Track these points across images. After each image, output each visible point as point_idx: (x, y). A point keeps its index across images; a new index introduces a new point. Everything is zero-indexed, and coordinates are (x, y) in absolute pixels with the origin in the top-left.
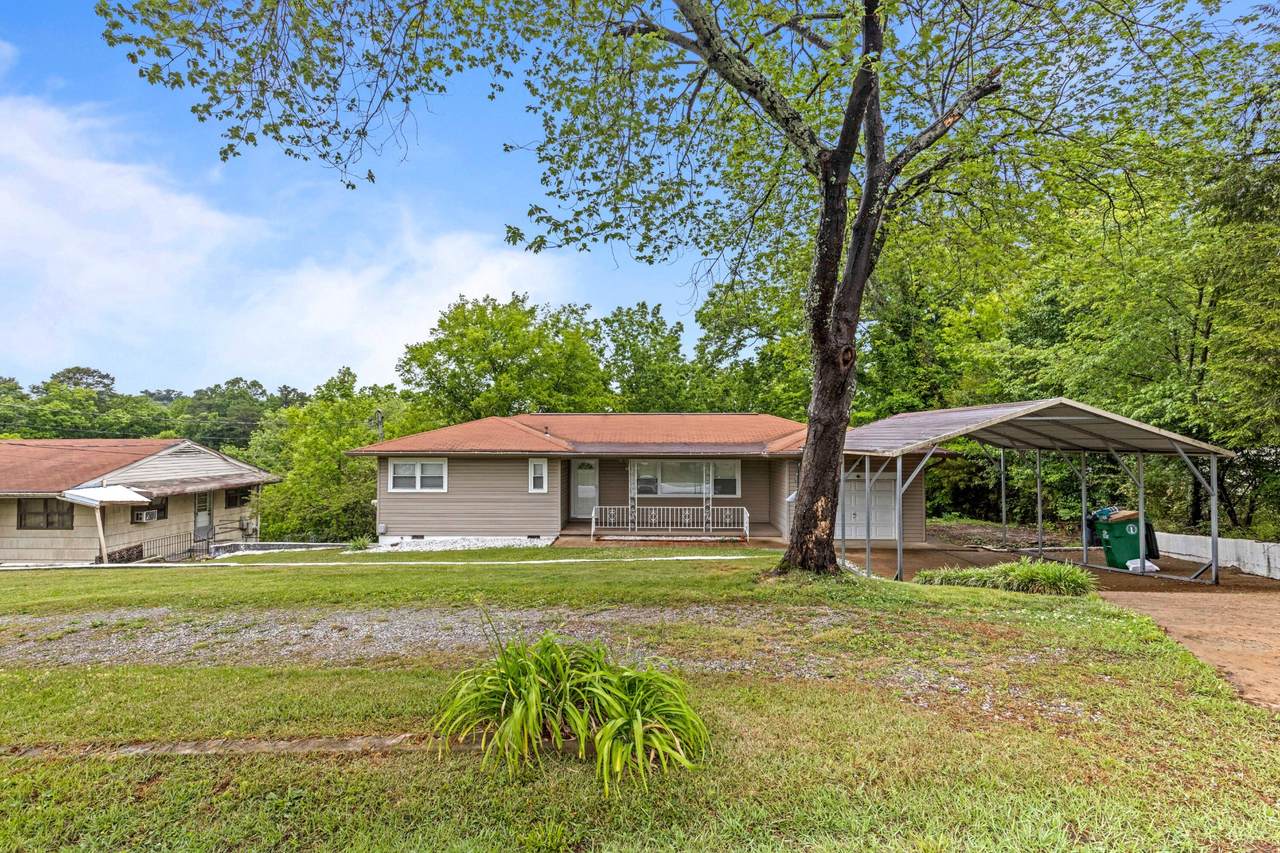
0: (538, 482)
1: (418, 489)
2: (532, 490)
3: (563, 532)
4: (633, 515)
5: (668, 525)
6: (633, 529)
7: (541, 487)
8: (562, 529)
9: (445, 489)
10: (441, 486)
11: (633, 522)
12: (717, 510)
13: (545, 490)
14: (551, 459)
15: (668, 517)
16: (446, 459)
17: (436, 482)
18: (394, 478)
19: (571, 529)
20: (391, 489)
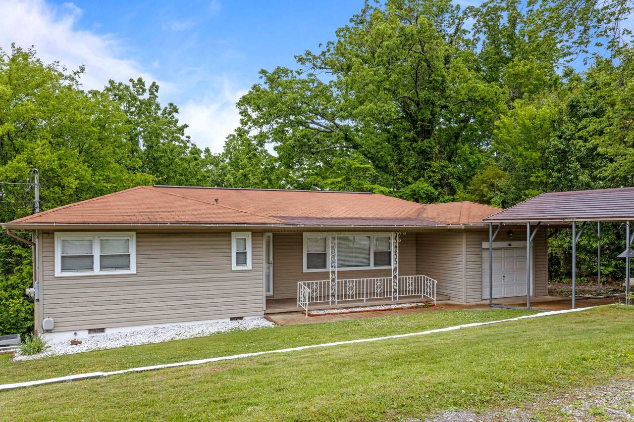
0: (241, 258)
1: (97, 271)
2: (235, 267)
3: (269, 311)
4: (333, 288)
5: (363, 297)
6: (333, 303)
7: (245, 263)
8: (267, 308)
9: (133, 270)
10: (128, 267)
11: (333, 295)
12: (403, 278)
13: (249, 266)
14: (257, 232)
15: (363, 288)
16: (135, 233)
17: (123, 261)
18: (63, 257)
19: (276, 308)
20: (58, 273)
